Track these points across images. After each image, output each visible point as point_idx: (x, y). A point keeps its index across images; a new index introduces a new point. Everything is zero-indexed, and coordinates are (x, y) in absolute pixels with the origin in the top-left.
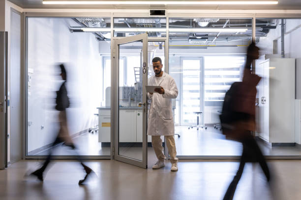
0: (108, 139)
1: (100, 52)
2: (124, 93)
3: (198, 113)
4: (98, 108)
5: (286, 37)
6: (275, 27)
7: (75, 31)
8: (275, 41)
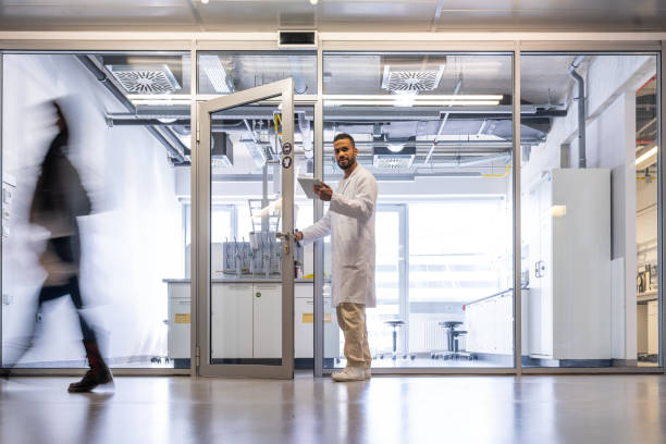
0: (186, 353)
1: (177, 192)
2: (227, 256)
3: (395, 324)
4: (164, 281)
5: (590, 128)
6: (564, 113)
7: (117, 122)
8: (566, 147)
